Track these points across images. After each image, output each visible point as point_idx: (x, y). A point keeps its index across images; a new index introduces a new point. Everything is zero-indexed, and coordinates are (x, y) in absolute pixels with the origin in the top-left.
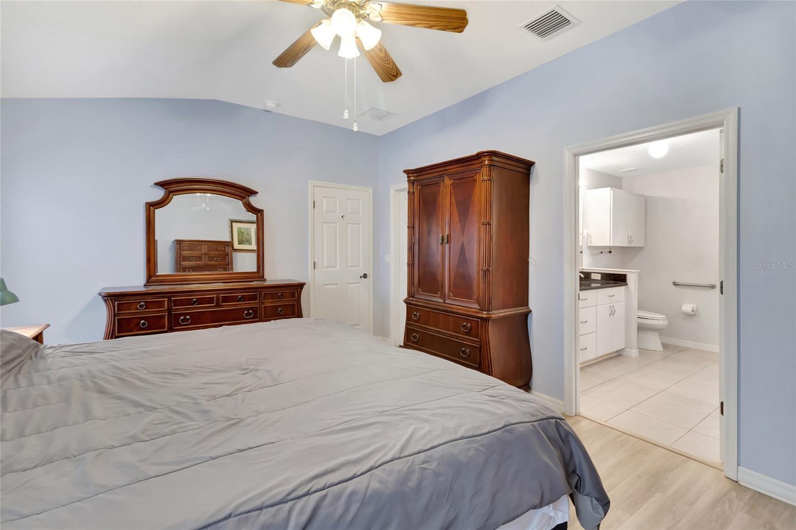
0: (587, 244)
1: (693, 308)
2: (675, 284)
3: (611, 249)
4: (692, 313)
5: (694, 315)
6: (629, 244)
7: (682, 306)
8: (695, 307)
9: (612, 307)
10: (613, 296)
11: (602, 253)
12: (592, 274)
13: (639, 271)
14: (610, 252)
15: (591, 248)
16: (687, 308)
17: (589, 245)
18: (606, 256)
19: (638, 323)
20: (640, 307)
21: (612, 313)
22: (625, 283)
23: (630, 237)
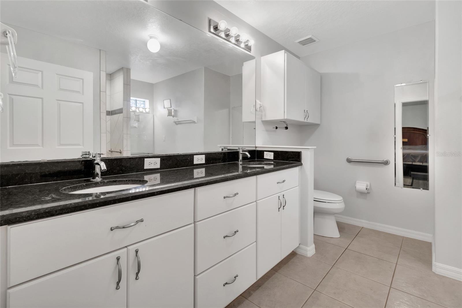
0: (261, 118)
1: (367, 186)
2: (349, 161)
3: (287, 125)
4: (366, 191)
5: (368, 193)
6: (306, 119)
7: (355, 183)
8: (369, 185)
9: (281, 198)
10: (284, 181)
11: (277, 128)
12: (265, 152)
13: (315, 147)
14: (287, 128)
15: (266, 123)
16: (361, 186)
17: (264, 119)
18: (282, 132)
19: (314, 207)
20: (317, 187)
21: (282, 206)
22: (299, 163)
23: (306, 112)
